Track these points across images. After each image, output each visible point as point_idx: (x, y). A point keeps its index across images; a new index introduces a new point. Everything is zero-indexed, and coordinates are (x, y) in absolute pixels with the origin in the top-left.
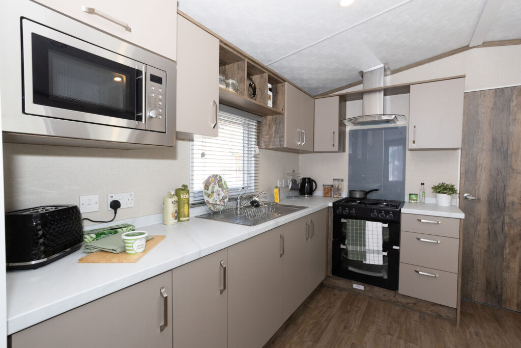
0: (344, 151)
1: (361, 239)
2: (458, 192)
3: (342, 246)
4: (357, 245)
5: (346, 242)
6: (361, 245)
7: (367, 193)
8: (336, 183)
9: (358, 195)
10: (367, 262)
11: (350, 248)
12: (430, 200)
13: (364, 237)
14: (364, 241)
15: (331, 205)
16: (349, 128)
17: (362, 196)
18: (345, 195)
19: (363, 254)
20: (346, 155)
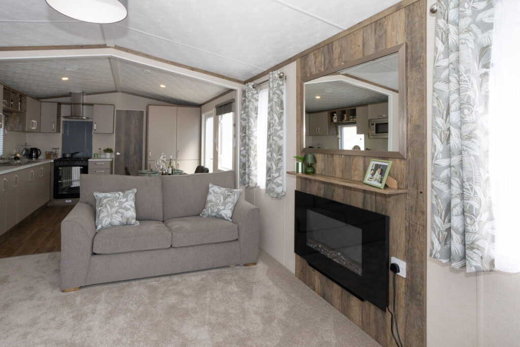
0: (59, 132)
1: (69, 175)
2: (114, 151)
3: (59, 181)
4: (67, 179)
5: (62, 179)
6: (69, 179)
7: (72, 154)
8: (54, 151)
9: (68, 156)
10: (73, 186)
11: (64, 181)
12: (103, 156)
13: (71, 175)
14: (71, 177)
15: (52, 161)
16: (62, 119)
17: (70, 156)
18: (60, 156)
19: (71, 183)
20: (60, 135)
